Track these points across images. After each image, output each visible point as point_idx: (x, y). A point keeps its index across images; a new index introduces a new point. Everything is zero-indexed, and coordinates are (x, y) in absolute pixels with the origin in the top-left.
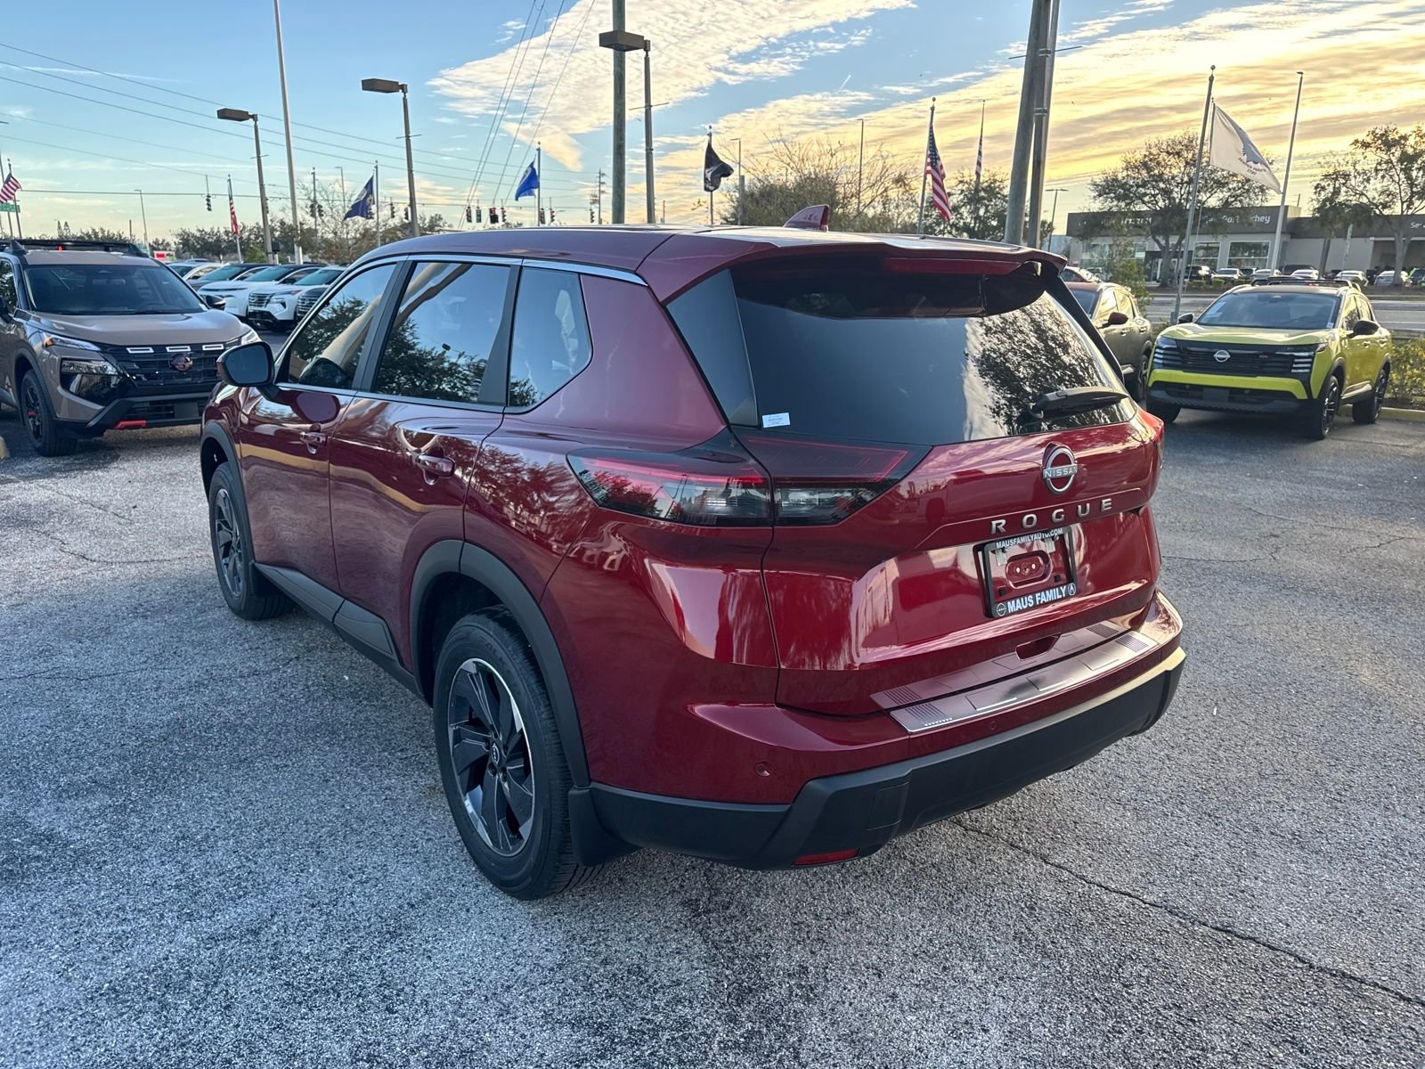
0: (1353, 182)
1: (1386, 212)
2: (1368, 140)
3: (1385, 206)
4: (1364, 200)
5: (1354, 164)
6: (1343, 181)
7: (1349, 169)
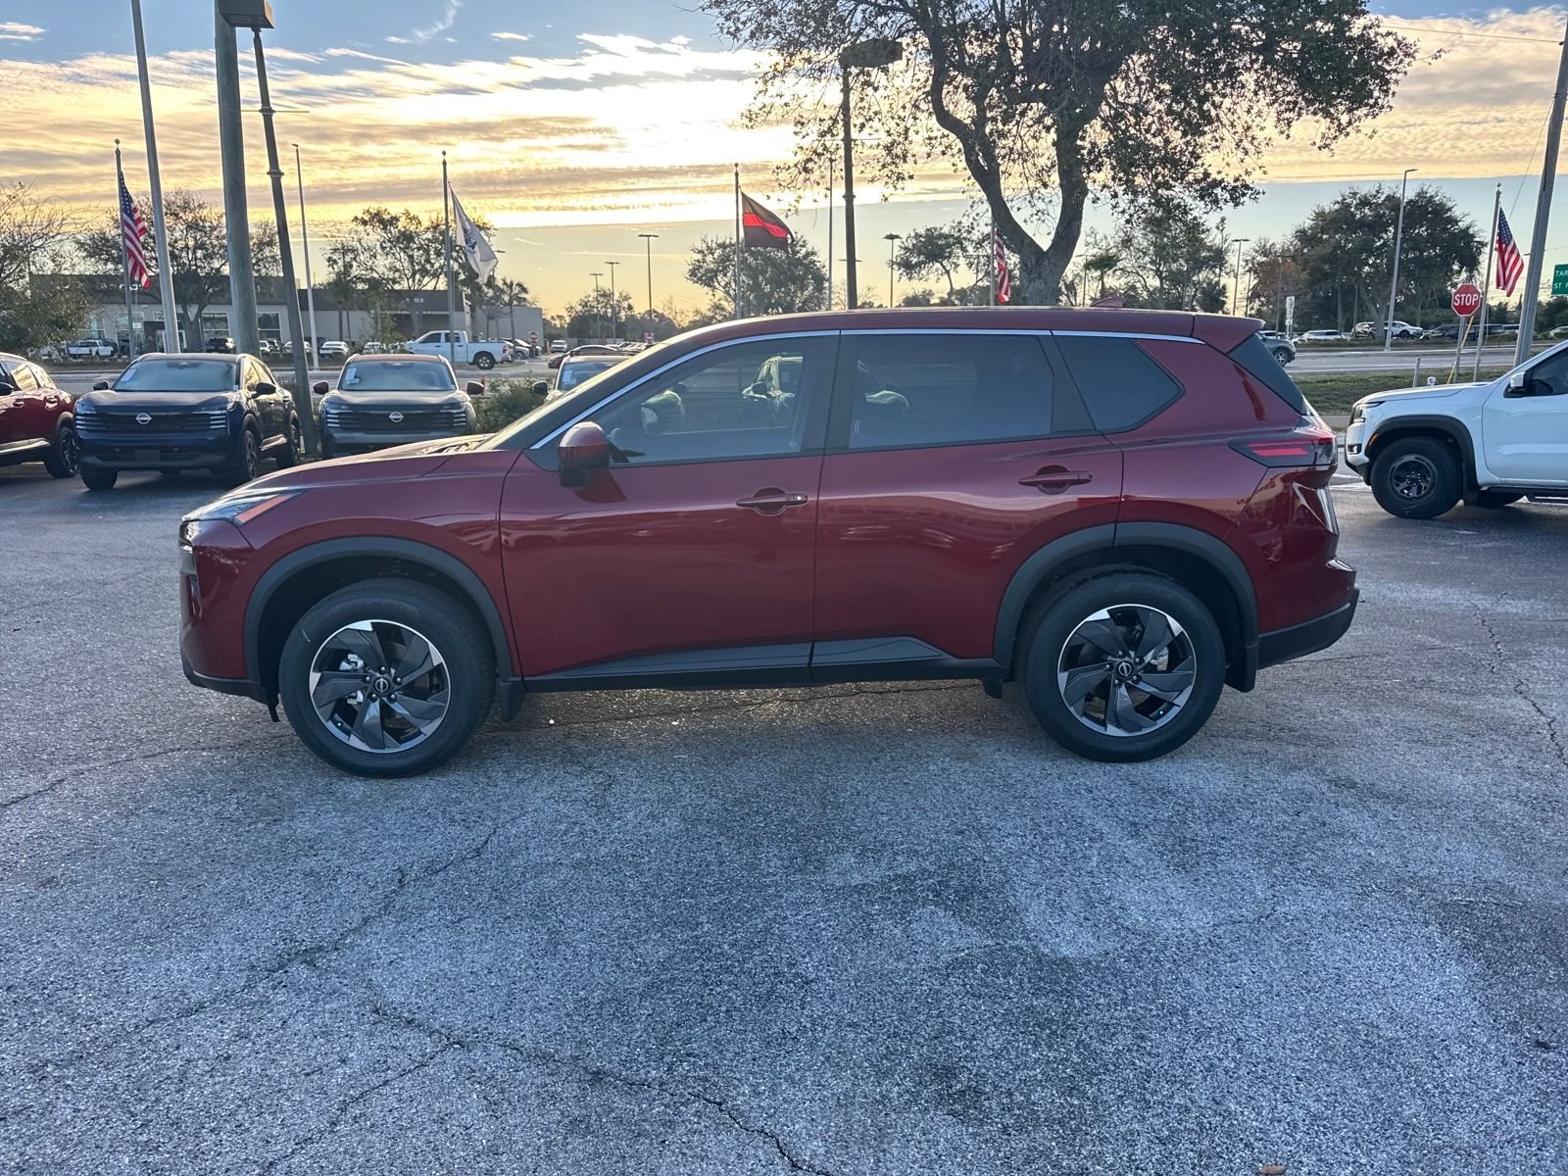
0: (362, 257)
1: (397, 287)
2: (366, 217)
3: (395, 281)
4: (375, 275)
5: (360, 241)
6: (352, 256)
7: (356, 244)
